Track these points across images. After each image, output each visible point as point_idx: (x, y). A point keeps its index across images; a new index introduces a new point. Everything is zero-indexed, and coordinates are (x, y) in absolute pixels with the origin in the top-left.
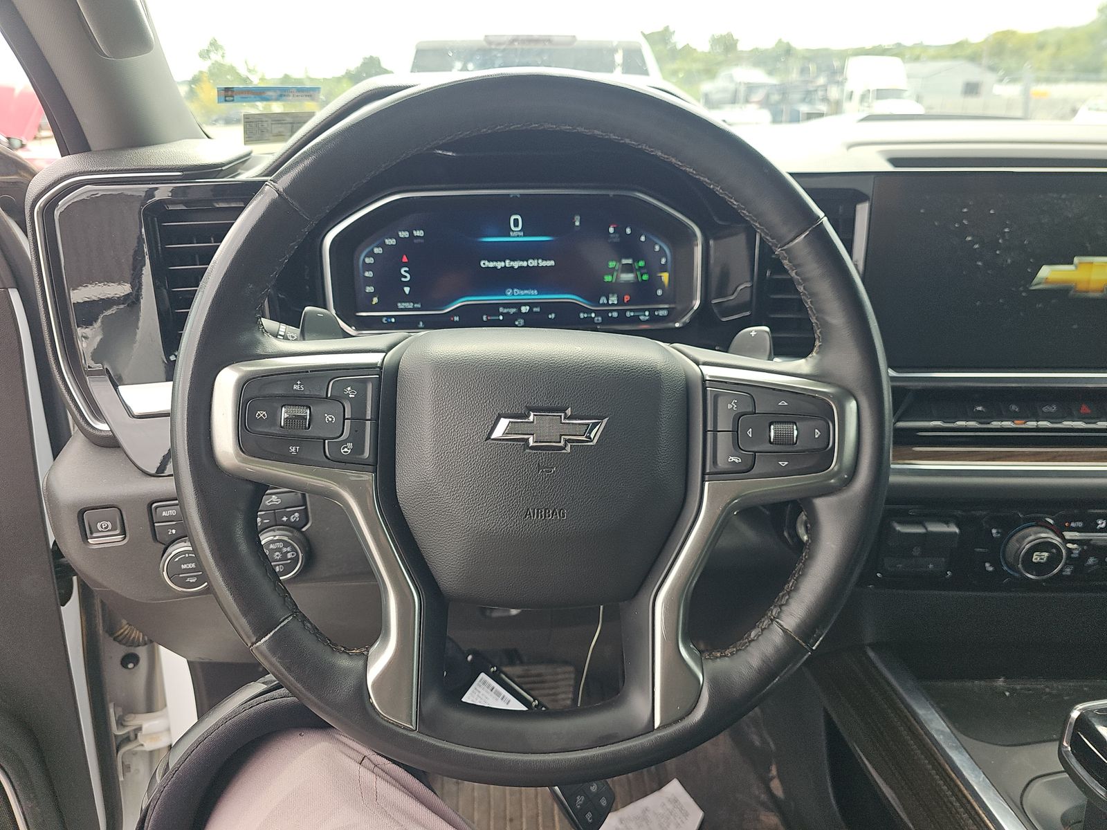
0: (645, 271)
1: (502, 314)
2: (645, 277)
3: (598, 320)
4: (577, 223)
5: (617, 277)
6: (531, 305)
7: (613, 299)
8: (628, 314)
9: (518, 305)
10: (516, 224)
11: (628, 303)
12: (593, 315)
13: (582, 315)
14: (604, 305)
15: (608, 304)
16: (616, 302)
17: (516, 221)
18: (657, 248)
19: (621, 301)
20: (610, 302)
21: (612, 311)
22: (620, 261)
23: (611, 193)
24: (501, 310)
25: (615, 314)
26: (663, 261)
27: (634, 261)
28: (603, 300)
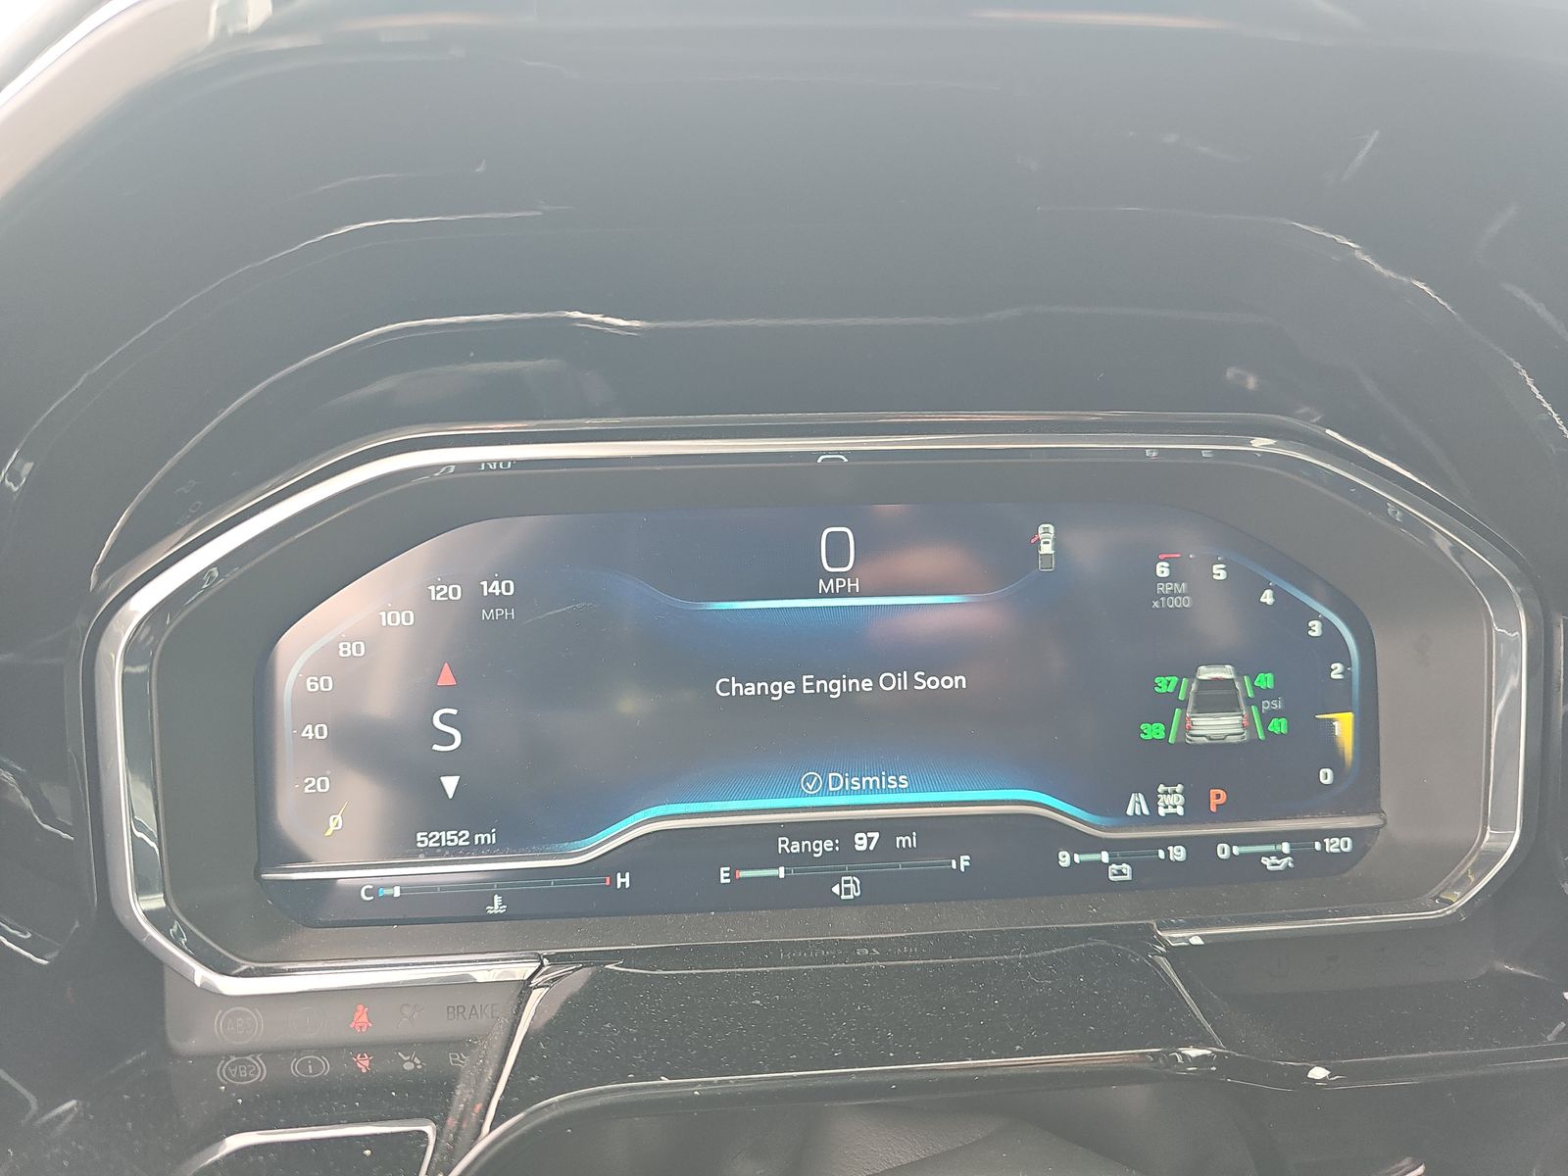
0: (1277, 705)
1: (786, 859)
2: (1279, 726)
3: (1120, 873)
4: (1046, 549)
5: (1185, 727)
6: (889, 828)
7: (1170, 800)
8: (1223, 851)
9: (843, 831)
10: (838, 554)
11: (1225, 814)
12: (1105, 857)
13: (1064, 859)
14: (1139, 820)
15: (1153, 819)
16: (1180, 811)
17: (837, 544)
18: (1316, 629)
19: (1196, 809)
20: (1162, 812)
21: (1166, 843)
22: (1192, 674)
23: (1151, 447)
24: (783, 843)
25: (1178, 853)
26: (1337, 671)
27: (1239, 674)
28: (1137, 805)
